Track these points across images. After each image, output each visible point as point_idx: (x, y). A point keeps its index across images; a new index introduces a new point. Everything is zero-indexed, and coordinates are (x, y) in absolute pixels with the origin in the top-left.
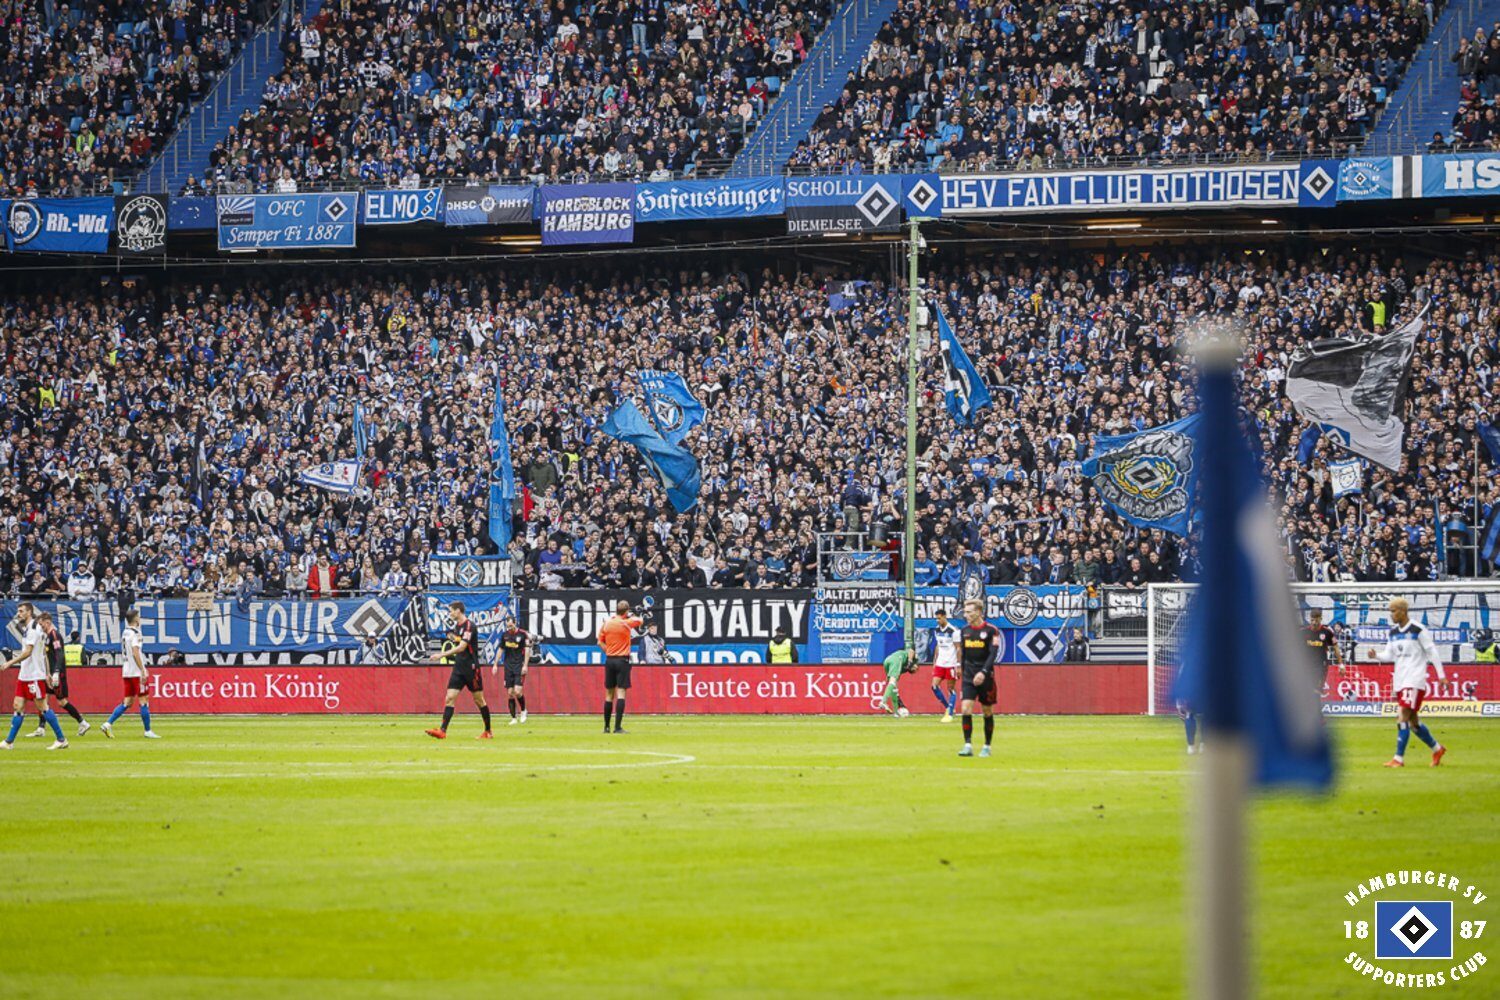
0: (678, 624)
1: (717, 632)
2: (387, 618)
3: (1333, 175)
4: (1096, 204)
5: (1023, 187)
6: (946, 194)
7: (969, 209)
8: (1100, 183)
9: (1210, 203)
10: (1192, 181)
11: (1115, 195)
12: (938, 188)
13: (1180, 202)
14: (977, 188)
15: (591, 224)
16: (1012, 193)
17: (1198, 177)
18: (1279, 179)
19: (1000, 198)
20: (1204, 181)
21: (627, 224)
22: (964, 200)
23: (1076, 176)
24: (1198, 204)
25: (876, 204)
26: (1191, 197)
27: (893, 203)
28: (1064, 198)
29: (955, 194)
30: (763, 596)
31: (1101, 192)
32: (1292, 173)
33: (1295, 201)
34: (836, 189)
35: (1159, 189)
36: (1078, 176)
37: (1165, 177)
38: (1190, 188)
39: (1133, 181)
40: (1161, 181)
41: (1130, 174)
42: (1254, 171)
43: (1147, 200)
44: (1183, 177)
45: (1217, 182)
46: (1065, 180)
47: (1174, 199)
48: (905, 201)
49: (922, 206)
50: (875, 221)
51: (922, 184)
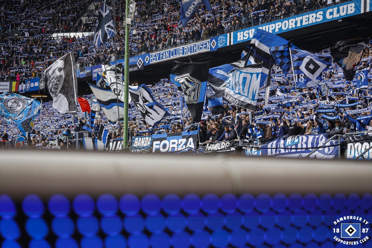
3: (217, 41)
4: (175, 57)
5: (163, 54)
6: (151, 58)
7: (154, 62)
8: (176, 51)
9: (194, 53)
10: (191, 47)
11: (178, 54)
12: (149, 57)
14: (155, 56)
16: (161, 56)
17: (192, 46)
18: (206, 44)
19: (159, 59)
25: (140, 63)
26: (191, 53)
27: (142, 62)
28: (169, 56)
29: (152, 58)
32: (209, 42)
33: (209, 50)
34: (134, 60)
35: (185, 51)
36: (172, 50)
37: (186, 47)
38: (191, 49)
39: (181, 49)
40: (186, 49)
41: (181, 47)
42: (201, 42)
43: (183, 54)
44: (190, 47)
45: (195, 47)
46: (170, 51)
47: (188, 53)
48: (144, 61)
49: (147, 62)
50: (140, 67)
51: (147, 56)
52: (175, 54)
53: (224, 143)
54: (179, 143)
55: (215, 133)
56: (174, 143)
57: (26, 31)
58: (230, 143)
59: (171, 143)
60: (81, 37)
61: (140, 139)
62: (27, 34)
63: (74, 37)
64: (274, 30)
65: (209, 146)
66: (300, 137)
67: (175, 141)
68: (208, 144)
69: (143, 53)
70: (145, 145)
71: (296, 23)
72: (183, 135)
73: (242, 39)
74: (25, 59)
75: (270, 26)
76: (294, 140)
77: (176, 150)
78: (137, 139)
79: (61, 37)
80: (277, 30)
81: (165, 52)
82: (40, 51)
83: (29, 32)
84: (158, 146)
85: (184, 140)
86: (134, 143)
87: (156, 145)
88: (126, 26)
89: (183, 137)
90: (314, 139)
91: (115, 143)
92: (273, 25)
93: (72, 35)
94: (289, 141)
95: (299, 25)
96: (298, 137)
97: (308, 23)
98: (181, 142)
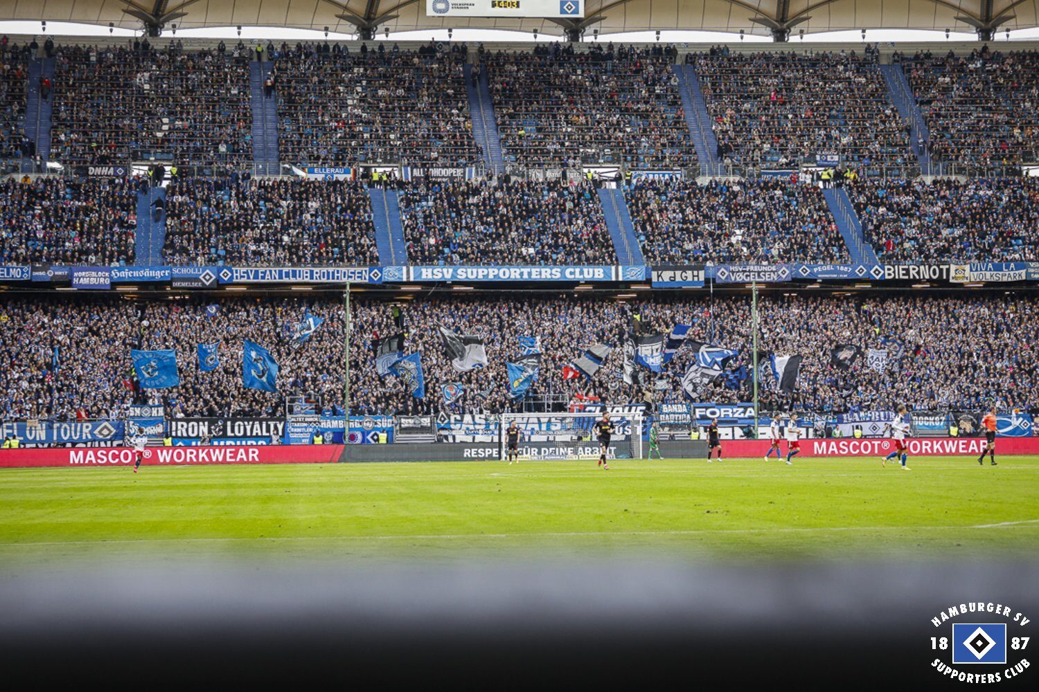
0: (233, 431)
1: (249, 434)
2: (112, 429)
3: (381, 272)
4: (292, 280)
5: (265, 273)
6: (235, 274)
7: (244, 280)
8: (294, 272)
9: (335, 281)
10: (328, 273)
11: (300, 277)
12: (232, 272)
13: (324, 280)
14: (247, 272)
15: (93, 281)
16: (260, 275)
17: (331, 271)
18: (361, 273)
19: (256, 277)
20: (333, 273)
21: (108, 282)
22: (241, 277)
23: (285, 270)
24: (331, 281)
25: (207, 277)
26: (328, 279)
27: (214, 277)
28: (281, 277)
29: (238, 274)
30: (267, 420)
31: (294, 276)
32: (365, 271)
33: (367, 281)
34: (191, 271)
35: (316, 275)
39: (306, 272)
41: (306, 269)
42: (352, 270)
43: (312, 279)
45: (338, 273)
46: (280, 271)
47: (322, 279)
48: (218, 276)
49: (225, 279)
50: (207, 283)
51: (225, 270)
64: (485, 276)
73: (430, 277)
95: (525, 277)
97: (539, 278)
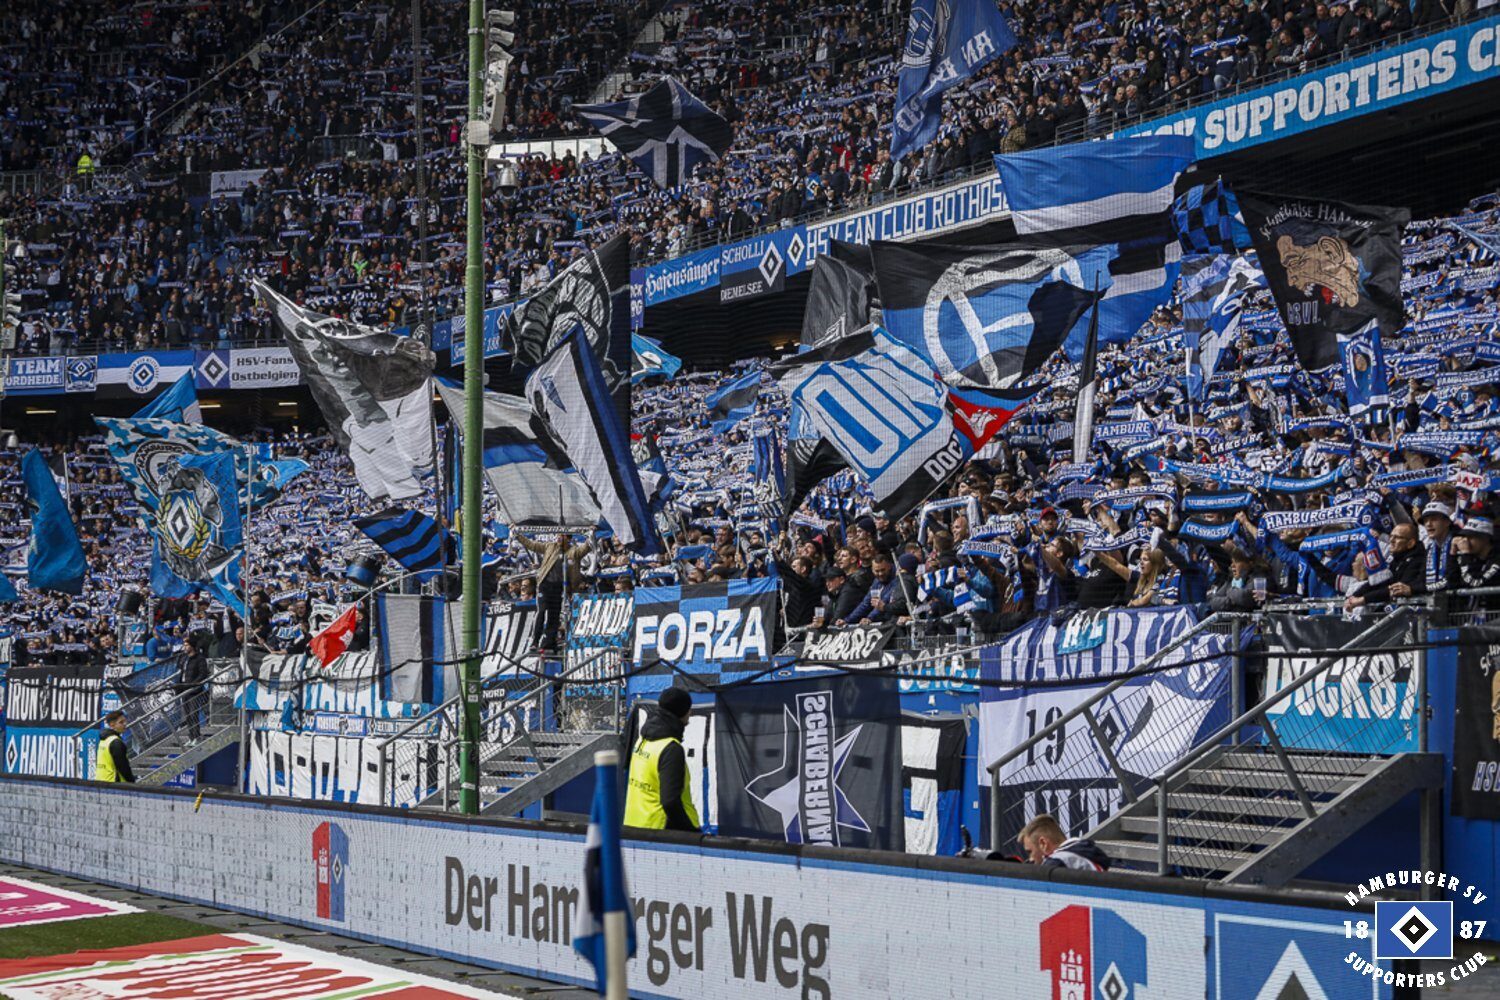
4: (897, 238)
5: (853, 228)
6: (810, 245)
8: (901, 214)
9: (970, 222)
10: (958, 197)
11: (908, 228)
12: (805, 239)
13: (950, 225)
14: (828, 235)
16: (847, 236)
17: (962, 192)
22: (819, 249)
24: (961, 224)
25: (771, 264)
26: (957, 220)
27: (780, 261)
28: (878, 231)
29: (814, 245)
34: (749, 253)
35: (937, 213)
36: (887, 209)
37: (940, 199)
38: (957, 207)
39: (921, 207)
40: (938, 204)
41: (919, 200)
43: (929, 227)
44: (953, 195)
45: (974, 197)
46: (879, 215)
47: (947, 222)
48: (786, 257)
49: (795, 261)
50: (770, 281)
51: (796, 237)
52: (900, 228)
53: (860, 632)
54: (719, 627)
55: (840, 588)
56: (701, 626)
57: (384, 139)
58: (882, 631)
59: (693, 626)
60: (594, 156)
61: (599, 602)
62: (390, 151)
63: (570, 157)
64: (1267, 124)
65: (815, 641)
66: (1111, 617)
67: (706, 616)
68: (810, 637)
69: (786, 222)
70: (612, 631)
71: (1352, 94)
72: (731, 593)
74: (367, 253)
75: (1255, 104)
76: (1091, 627)
77: (707, 655)
78: (587, 603)
79: (519, 157)
80: (1279, 124)
81: (863, 218)
82: (433, 218)
83: (398, 141)
84: (650, 639)
85: (733, 616)
86: (575, 620)
87: (647, 631)
88: (471, 155)
89: (733, 603)
90: (1157, 623)
91: (517, 616)
92: (1266, 101)
93: (561, 148)
94: (1072, 630)
95: (1363, 99)
96: (1103, 618)
97: (1397, 93)
98: (725, 624)
